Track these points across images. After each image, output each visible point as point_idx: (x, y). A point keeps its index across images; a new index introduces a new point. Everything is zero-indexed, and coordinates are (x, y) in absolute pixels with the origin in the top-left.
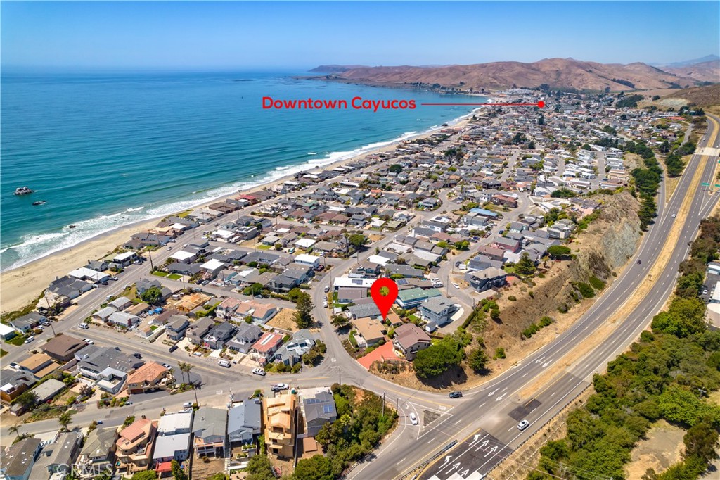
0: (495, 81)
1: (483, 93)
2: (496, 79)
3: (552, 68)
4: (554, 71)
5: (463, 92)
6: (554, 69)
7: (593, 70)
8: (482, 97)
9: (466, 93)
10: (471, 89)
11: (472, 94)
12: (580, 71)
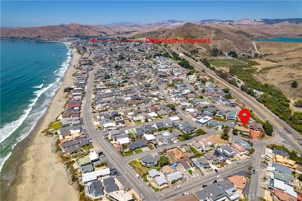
0: (56, 35)
1: (54, 40)
2: (55, 33)
3: (75, 28)
4: (76, 29)
5: (44, 40)
6: (76, 28)
7: (90, 28)
8: (55, 42)
9: (45, 41)
10: (48, 39)
11: (49, 41)
12: (86, 29)
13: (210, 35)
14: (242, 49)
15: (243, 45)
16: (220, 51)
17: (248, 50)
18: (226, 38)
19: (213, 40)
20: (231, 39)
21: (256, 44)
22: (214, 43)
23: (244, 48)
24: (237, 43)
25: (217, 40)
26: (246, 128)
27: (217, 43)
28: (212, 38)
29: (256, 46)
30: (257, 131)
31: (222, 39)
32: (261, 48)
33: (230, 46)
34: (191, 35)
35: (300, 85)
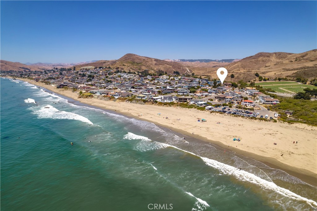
13: (151, 62)
17: (185, 72)
18: (165, 63)
19: (156, 65)
20: (170, 64)
22: (158, 68)
23: (182, 71)
24: (175, 67)
25: (159, 65)
28: (154, 64)
29: (189, 70)
32: (193, 71)
34: (136, 62)
35: (236, 76)
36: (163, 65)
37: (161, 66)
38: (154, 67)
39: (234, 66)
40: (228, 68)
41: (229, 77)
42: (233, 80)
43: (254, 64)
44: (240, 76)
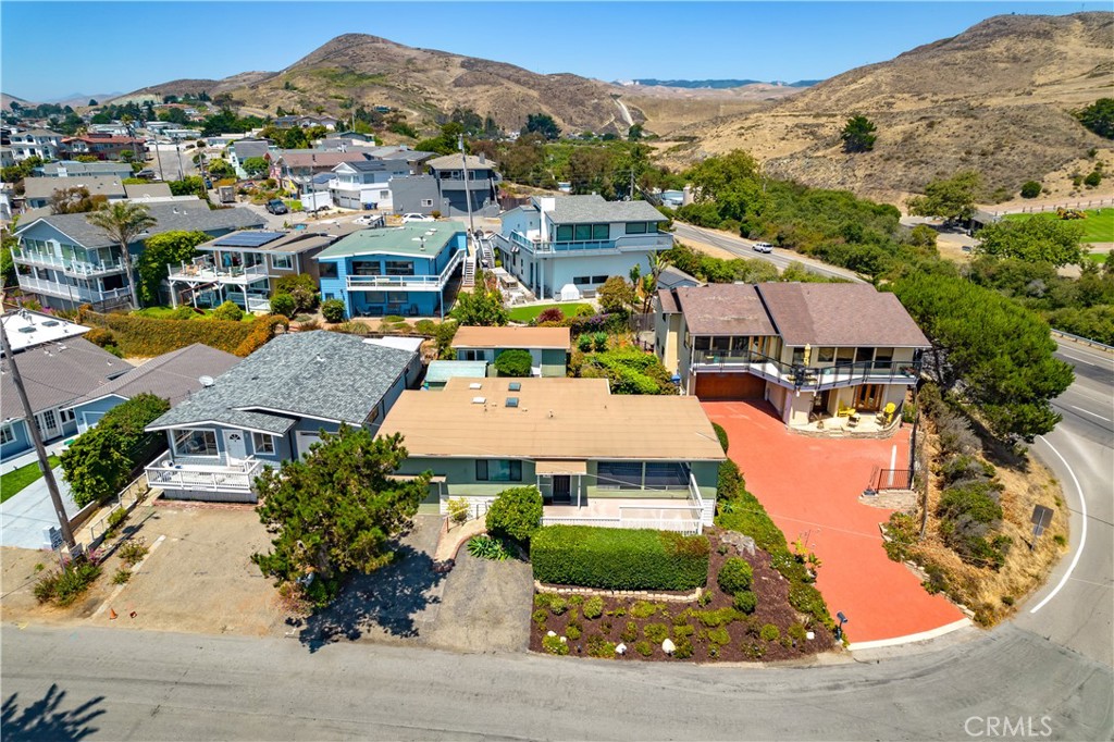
13: (441, 72)
14: (580, 121)
15: (582, 104)
16: (483, 122)
17: (602, 123)
18: (508, 78)
19: (456, 86)
20: (532, 83)
21: (629, 108)
22: (461, 99)
23: (587, 117)
24: (555, 96)
25: (471, 86)
26: (633, 389)
27: (472, 98)
28: (452, 80)
29: (632, 114)
30: (835, 423)
31: (491, 80)
32: (650, 120)
33: (530, 107)
34: (358, 72)
35: (888, 135)
36: (494, 84)
37: (479, 89)
38: (442, 96)
39: (853, 87)
40: (823, 97)
41: (828, 145)
42: (860, 173)
43: (966, 78)
44: (932, 137)
